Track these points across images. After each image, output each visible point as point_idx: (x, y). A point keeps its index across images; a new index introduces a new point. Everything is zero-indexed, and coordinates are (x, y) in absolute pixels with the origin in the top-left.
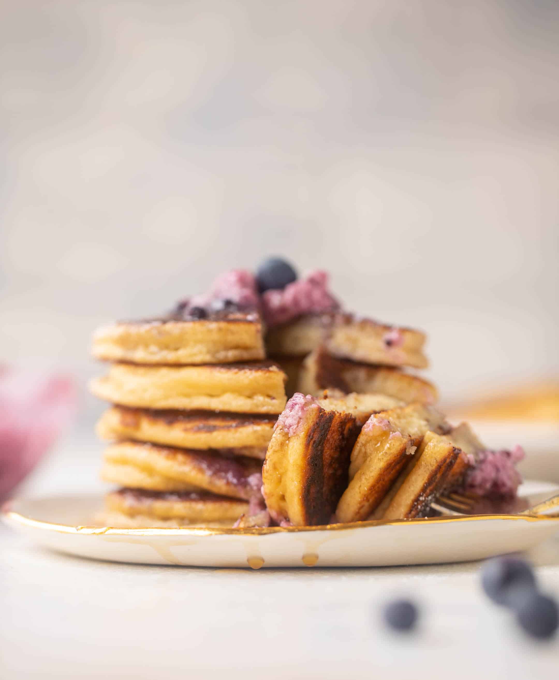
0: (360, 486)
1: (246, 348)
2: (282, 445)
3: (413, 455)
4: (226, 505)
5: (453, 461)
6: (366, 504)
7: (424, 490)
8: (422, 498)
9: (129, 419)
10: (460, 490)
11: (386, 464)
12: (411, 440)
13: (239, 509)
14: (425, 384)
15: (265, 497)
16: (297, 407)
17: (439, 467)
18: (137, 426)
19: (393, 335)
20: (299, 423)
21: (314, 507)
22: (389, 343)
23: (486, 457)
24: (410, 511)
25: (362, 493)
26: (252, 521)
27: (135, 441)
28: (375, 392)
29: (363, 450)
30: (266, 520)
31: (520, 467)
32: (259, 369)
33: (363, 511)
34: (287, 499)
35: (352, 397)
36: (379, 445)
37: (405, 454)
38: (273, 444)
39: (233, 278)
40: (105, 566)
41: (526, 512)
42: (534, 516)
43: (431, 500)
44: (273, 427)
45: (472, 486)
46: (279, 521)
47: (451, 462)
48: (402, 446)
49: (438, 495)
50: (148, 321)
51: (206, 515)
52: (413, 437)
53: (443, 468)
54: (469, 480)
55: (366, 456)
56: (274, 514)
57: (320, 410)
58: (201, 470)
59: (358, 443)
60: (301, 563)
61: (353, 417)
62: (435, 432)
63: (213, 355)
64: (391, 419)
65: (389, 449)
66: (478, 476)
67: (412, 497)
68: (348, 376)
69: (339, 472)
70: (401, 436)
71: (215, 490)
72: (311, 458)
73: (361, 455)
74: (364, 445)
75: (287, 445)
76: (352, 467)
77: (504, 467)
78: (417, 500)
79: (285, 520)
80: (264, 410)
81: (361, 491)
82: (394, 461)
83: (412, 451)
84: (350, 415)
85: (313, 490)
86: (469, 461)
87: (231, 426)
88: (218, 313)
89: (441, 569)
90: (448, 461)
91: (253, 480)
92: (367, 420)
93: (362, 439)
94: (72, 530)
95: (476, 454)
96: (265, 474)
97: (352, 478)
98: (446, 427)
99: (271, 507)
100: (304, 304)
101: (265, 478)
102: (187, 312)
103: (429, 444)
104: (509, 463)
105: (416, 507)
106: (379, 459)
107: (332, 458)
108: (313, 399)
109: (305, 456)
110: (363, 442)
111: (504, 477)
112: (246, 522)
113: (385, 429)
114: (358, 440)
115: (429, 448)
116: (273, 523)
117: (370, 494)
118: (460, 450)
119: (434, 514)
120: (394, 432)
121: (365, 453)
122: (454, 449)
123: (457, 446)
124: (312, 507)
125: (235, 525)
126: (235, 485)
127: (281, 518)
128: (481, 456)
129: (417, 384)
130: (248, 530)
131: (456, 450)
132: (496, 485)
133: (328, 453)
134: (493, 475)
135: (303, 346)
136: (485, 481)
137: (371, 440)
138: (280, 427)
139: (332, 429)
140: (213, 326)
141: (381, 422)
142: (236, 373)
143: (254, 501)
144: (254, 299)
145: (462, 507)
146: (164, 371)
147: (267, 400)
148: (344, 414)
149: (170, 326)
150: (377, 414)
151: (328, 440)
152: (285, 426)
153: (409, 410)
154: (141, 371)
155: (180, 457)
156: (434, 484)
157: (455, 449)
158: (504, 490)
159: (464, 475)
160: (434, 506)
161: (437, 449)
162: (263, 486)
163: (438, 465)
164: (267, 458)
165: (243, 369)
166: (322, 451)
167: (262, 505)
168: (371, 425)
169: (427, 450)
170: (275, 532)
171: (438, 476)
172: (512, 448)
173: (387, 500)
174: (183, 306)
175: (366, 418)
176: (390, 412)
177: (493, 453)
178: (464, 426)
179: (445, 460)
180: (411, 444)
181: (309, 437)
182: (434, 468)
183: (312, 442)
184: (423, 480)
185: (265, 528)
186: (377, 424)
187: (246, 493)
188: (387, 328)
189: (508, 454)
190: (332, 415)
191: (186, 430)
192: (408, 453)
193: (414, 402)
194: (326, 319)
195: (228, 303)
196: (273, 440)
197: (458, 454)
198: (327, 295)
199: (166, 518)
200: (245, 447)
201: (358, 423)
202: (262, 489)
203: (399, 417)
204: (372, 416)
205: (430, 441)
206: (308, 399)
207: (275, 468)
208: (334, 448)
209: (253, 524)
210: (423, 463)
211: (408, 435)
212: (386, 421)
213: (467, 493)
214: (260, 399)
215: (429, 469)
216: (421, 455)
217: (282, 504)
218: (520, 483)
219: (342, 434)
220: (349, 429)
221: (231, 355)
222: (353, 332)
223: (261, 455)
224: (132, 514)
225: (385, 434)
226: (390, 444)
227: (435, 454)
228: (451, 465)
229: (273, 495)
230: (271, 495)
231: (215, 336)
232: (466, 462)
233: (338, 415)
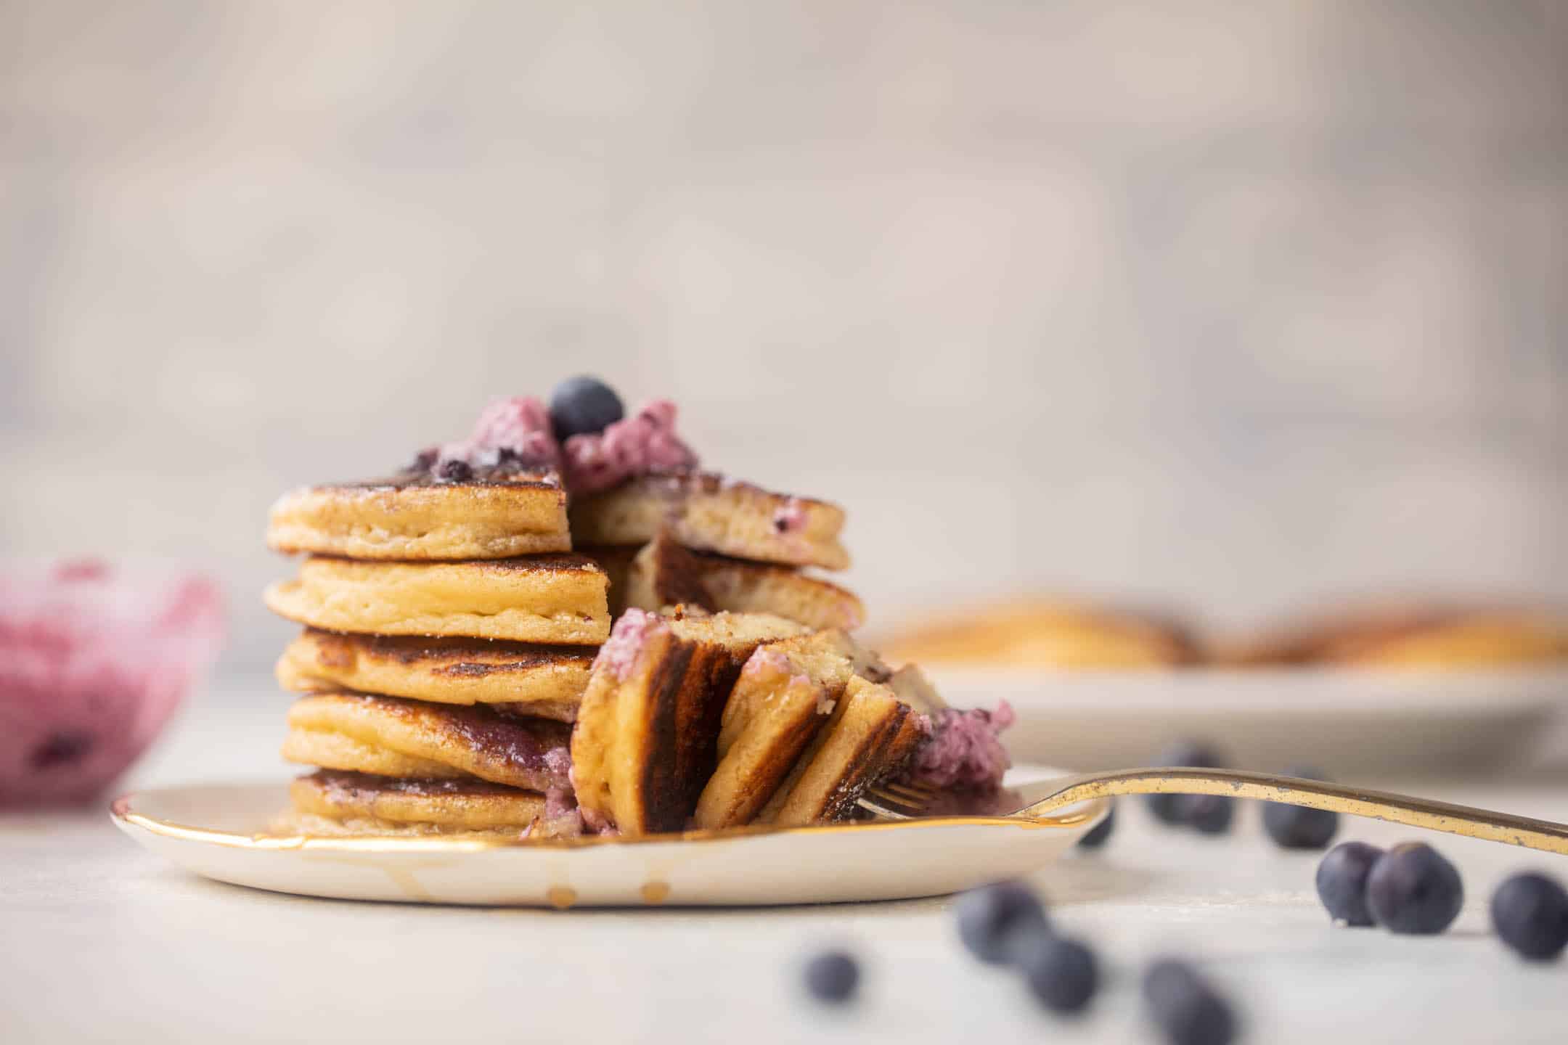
0: (738, 769)
1: (540, 532)
2: (607, 697)
3: (829, 716)
4: (506, 801)
5: (897, 726)
6: (747, 799)
7: (846, 774)
8: (842, 790)
9: (335, 653)
10: (906, 776)
11: (782, 730)
12: (827, 690)
13: (528, 808)
14: (844, 594)
15: (575, 786)
16: (633, 633)
17: (873, 736)
18: (350, 665)
19: (790, 512)
20: (635, 659)
21: (659, 803)
22: (782, 526)
23: (949, 721)
24: (823, 811)
25: (742, 778)
26: (553, 827)
27: (345, 692)
28: (759, 610)
29: (744, 706)
30: (577, 826)
31: (1006, 738)
32: (564, 568)
33: (740, 812)
34: (613, 791)
35: (722, 617)
36: (771, 697)
37: (815, 714)
38: (589, 698)
39: (514, 412)
40: (301, 904)
41: (1019, 814)
42: (1034, 819)
43: (857, 793)
44: (588, 668)
45: (926, 770)
46: (598, 828)
47: (893, 728)
48: (811, 699)
49: (869, 785)
50: (369, 487)
51: (470, 817)
52: (828, 685)
53: (880, 738)
54: (922, 760)
55: (748, 718)
56: (590, 815)
57: (672, 638)
58: (462, 740)
59: (735, 694)
60: (639, 898)
61: (727, 651)
62: (863, 675)
63: (484, 545)
64: (790, 654)
65: (789, 704)
66: (937, 753)
67: (827, 787)
68: (712, 582)
69: (702, 745)
70: (808, 682)
71: (486, 775)
72: (657, 719)
73: (740, 715)
74: (746, 698)
75: (616, 697)
76: (724, 735)
77: (979, 737)
78: (834, 792)
79: (608, 827)
80: (571, 637)
81: (740, 777)
82: (797, 724)
83: (827, 707)
84: (722, 646)
85: (657, 775)
86: (922, 726)
87: (516, 665)
88: (490, 470)
89: (873, 908)
90: (888, 725)
91: (553, 757)
92: (751, 655)
93: (741, 687)
94: (244, 842)
95: (933, 717)
96: (575, 747)
97: (724, 756)
98: (881, 670)
99: (584, 803)
100: (635, 458)
101: (576, 754)
102: (436, 469)
103: (856, 696)
104: (989, 731)
105: (832, 804)
106: (771, 721)
107: (689, 718)
108: (658, 620)
109: (646, 715)
110: (745, 693)
111: (980, 755)
112: (541, 829)
113: (780, 671)
114: (736, 688)
115: (856, 704)
116: (588, 830)
117: (755, 781)
118: (908, 707)
119: (863, 817)
120: (796, 675)
121: (747, 711)
122: (899, 705)
123: (903, 701)
124: (656, 806)
125: (524, 834)
126: (521, 766)
127: (602, 822)
128: (942, 720)
129: (831, 594)
130: (550, 842)
131: (903, 707)
132: (967, 768)
133: (683, 711)
134: (962, 751)
135: (633, 530)
136: (948, 760)
137: (757, 690)
138: (604, 666)
139: (692, 669)
140: (485, 493)
141: (775, 659)
142: (525, 575)
143: (553, 794)
144: (550, 449)
145: (909, 804)
146: (399, 571)
147: (578, 620)
148: (712, 644)
149: (409, 494)
150: (769, 647)
151: (684, 690)
152: (611, 665)
153: (819, 639)
154: (357, 570)
155: (425, 719)
156: (864, 765)
157: (901, 705)
158: (980, 777)
159: (913, 750)
160: (861, 802)
161: (870, 705)
162: (572, 767)
163: (871, 733)
164: (579, 719)
165: (537, 567)
166: (674, 707)
167: (569, 800)
168: (758, 665)
169: (853, 707)
170: (592, 844)
171: (871, 751)
172: (991, 705)
173: (783, 792)
174: (426, 461)
175: (749, 651)
176: (789, 643)
177: (961, 713)
178: (910, 667)
179: (883, 724)
180: (826, 695)
181: (654, 684)
182: (864, 737)
183: (657, 694)
184: (846, 757)
185: (577, 838)
186: (767, 661)
187: (540, 781)
188: (780, 499)
189: (986, 716)
190: (693, 646)
191: (436, 672)
192: (820, 712)
193: (824, 627)
194: (673, 484)
195: (506, 455)
196: (591, 688)
197: (905, 713)
198: (673, 442)
199: (400, 824)
200: (539, 702)
201: (735, 661)
202: (571, 772)
203: (803, 651)
204: (760, 648)
205: (857, 692)
206: (650, 618)
207: (593, 736)
208: (694, 703)
209: (553, 832)
210: (845, 729)
211: (820, 682)
212: (784, 657)
213: (918, 784)
214: (565, 619)
215: (854, 739)
216: (842, 716)
217: (604, 798)
218: (1008, 767)
219: (708, 679)
220: (720, 672)
221: (515, 544)
222: (721, 506)
223: (568, 717)
224: (341, 817)
225: (781, 680)
226: (791, 696)
227: (867, 712)
228: (892, 733)
229: (588, 783)
230: (585, 783)
231: (488, 512)
232: (918, 728)
233: (701, 646)
